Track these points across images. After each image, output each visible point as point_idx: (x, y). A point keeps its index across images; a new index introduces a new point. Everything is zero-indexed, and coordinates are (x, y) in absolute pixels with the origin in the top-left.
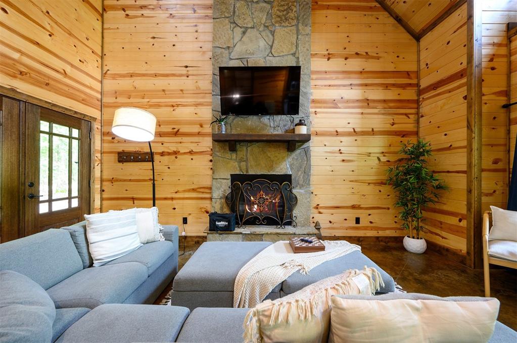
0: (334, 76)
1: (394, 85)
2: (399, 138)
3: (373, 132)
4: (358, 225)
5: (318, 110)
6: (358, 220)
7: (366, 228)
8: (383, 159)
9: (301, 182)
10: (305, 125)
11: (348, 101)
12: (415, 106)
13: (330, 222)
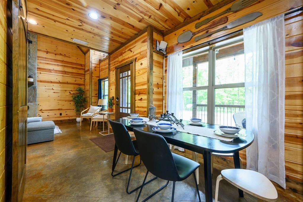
0: (50, 60)
1: (76, 68)
2: (78, 86)
3: (67, 83)
4: (61, 116)
5: (41, 72)
6: (61, 114)
7: (64, 117)
8: (72, 93)
9: (31, 100)
10: (32, 78)
11: (56, 71)
12: (84, 76)
13: (48, 116)
